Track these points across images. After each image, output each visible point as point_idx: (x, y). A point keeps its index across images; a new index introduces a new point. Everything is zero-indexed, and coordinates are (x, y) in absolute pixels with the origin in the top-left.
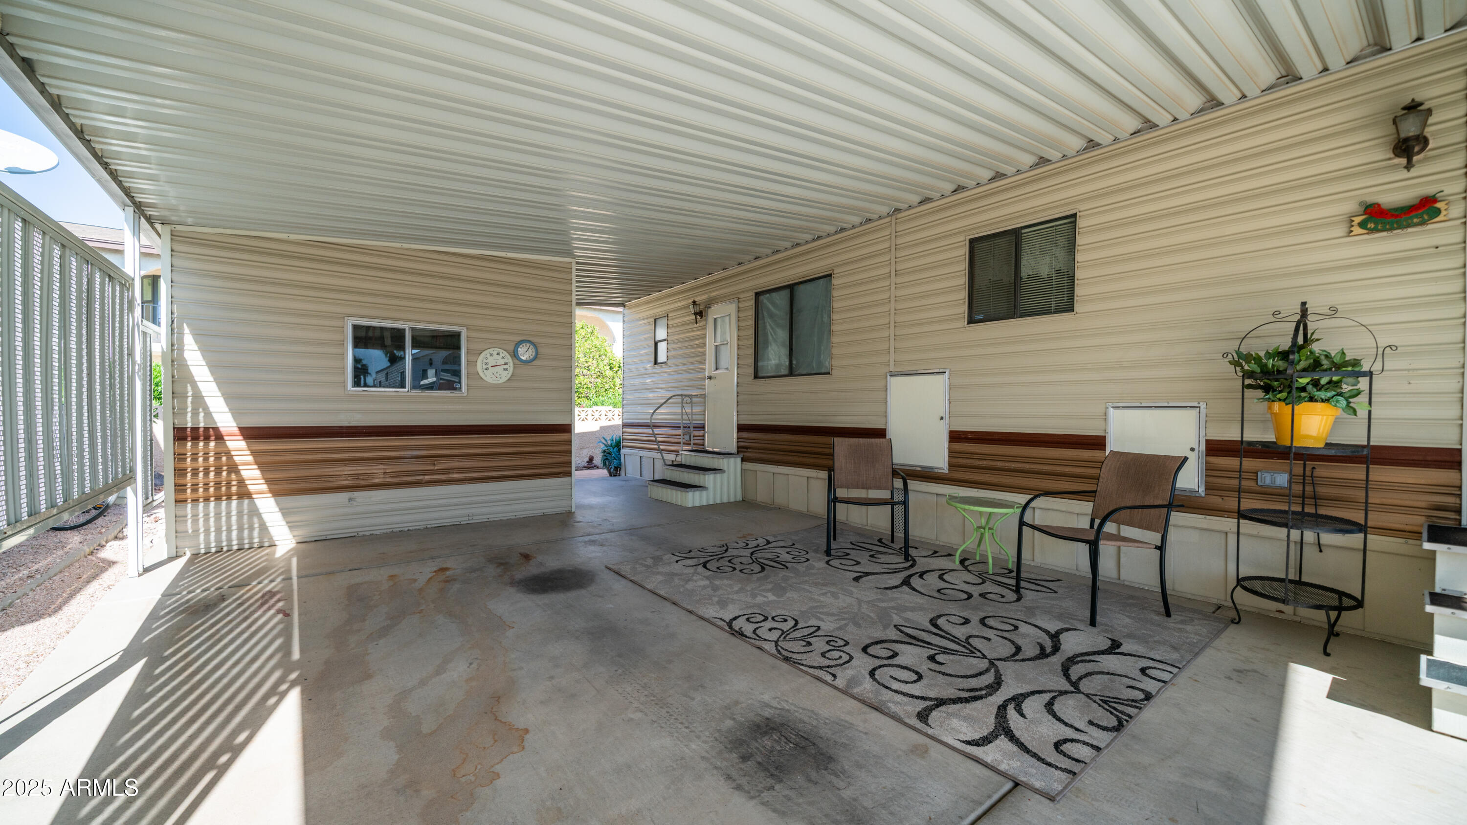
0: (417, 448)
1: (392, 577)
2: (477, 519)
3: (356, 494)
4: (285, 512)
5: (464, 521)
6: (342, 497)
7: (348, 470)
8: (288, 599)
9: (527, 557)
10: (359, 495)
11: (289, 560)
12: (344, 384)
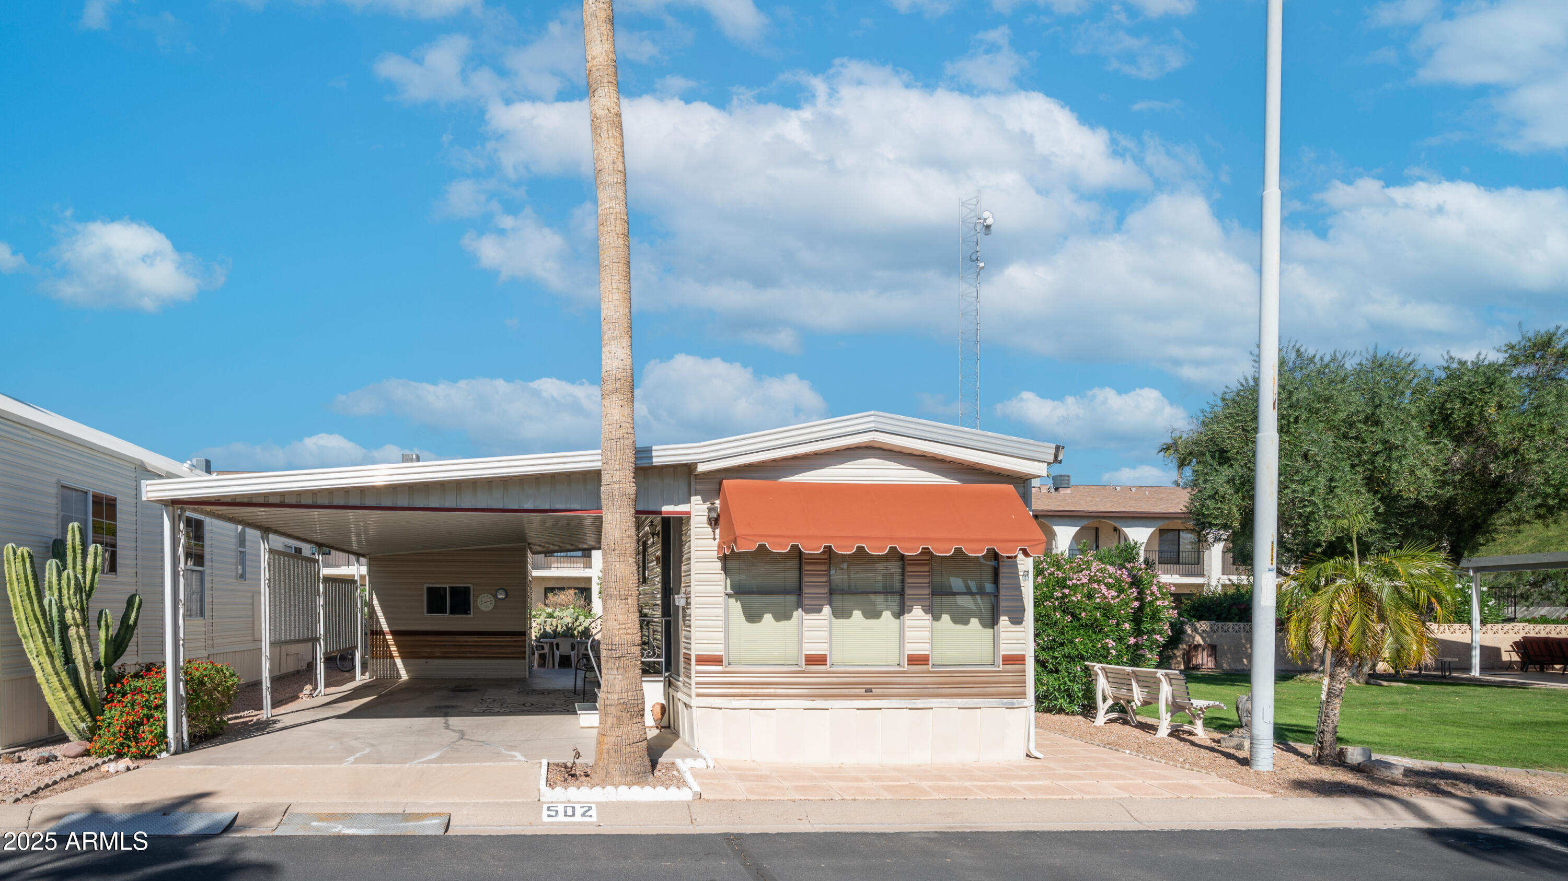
0: (454, 641)
3: (429, 660)
4: (405, 665)
6: (425, 661)
7: (425, 650)
12: (425, 613)
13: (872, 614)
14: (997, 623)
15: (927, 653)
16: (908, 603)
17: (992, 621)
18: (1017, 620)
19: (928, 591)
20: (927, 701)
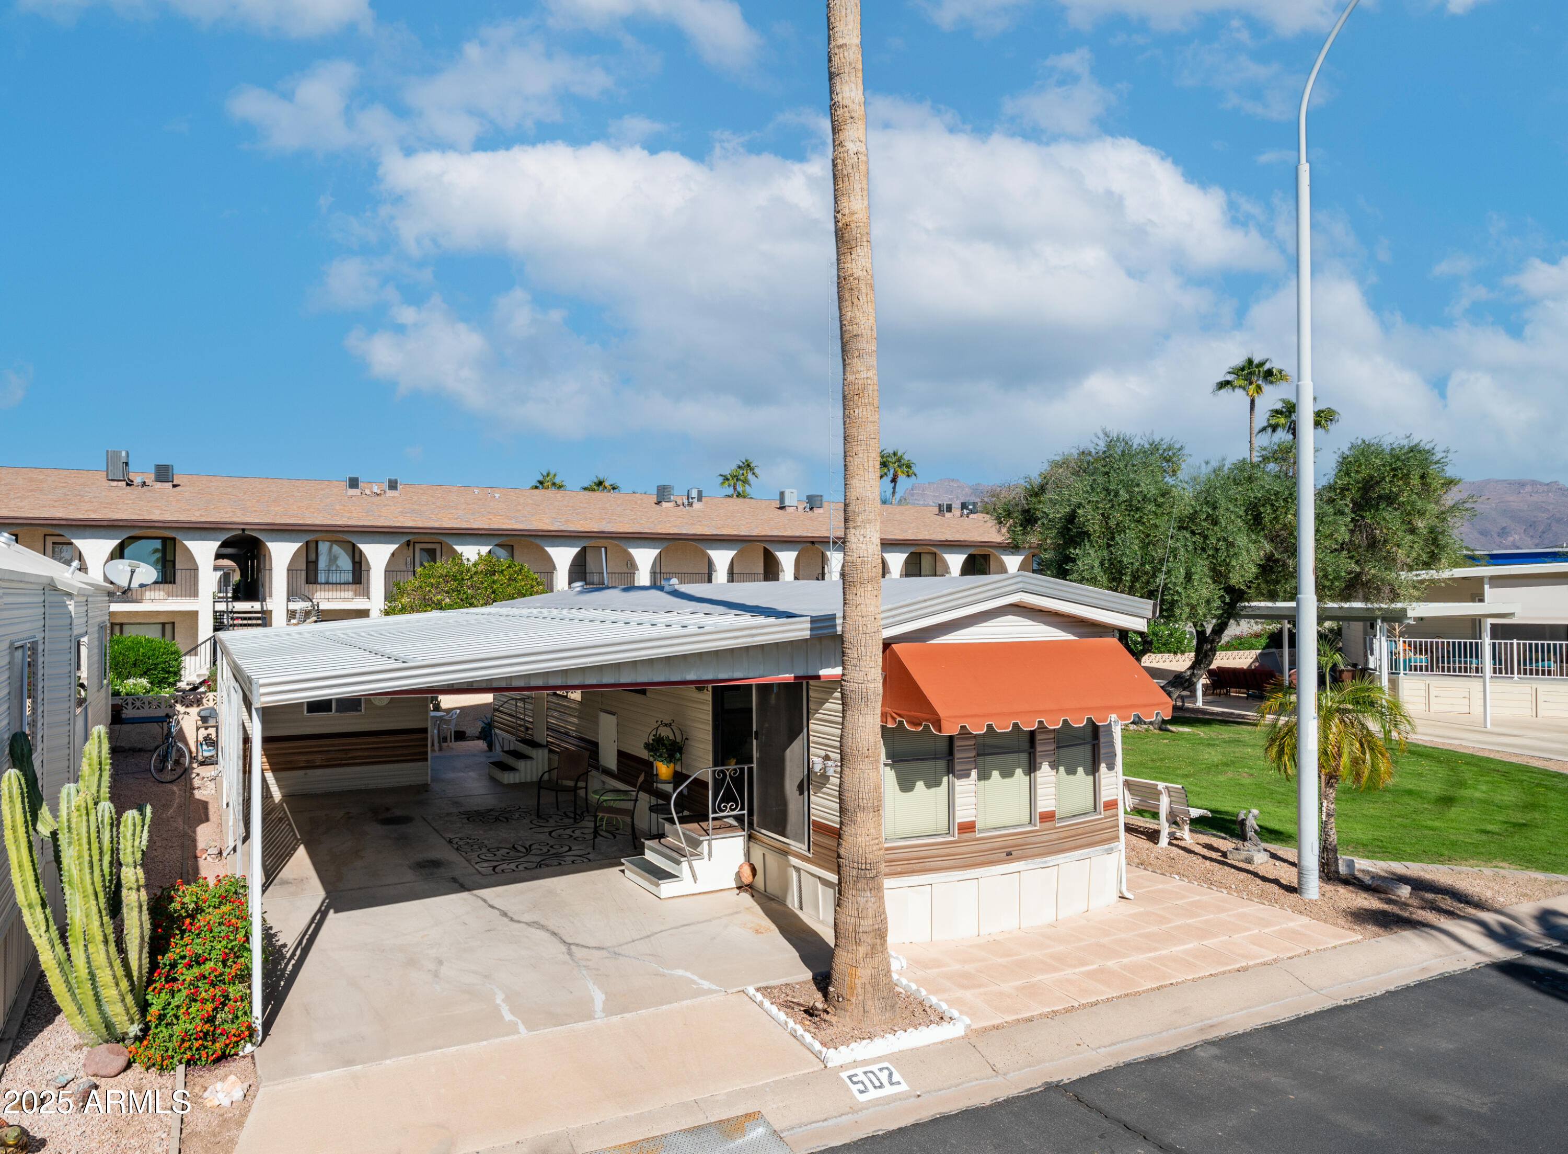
0: (339, 745)
1: (326, 815)
2: (371, 787)
3: (308, 771)
4: (277, 780)
5: (363, 787)
6: (301, 773)
7: (303, 758)
8: (288, 819)
9: (388, 809)
10: (309, 772)
11: (282, 804)
12: (303, 712)
13: (1007, 773)
14: (1098, 770)
15: (1053, 809)
16: (1038, 760)
17: (1093, 770)
18: (1111, 767)
19: (1052, 747)
20: (1053, 857)
